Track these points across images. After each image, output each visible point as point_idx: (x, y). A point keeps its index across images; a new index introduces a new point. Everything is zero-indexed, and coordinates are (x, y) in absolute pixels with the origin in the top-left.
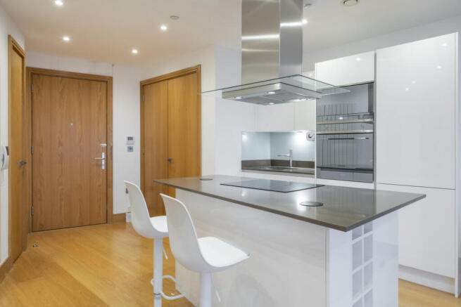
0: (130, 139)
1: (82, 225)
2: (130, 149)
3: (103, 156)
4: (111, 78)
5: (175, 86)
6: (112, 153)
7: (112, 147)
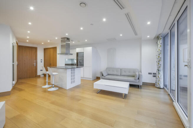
0: (41, 60)
1: (30, 77)
2: (41, 62)
3: (35, 63)
4: (37, 48)
5: (52, 50)
6: (37, 63)
7: (37, 62)
